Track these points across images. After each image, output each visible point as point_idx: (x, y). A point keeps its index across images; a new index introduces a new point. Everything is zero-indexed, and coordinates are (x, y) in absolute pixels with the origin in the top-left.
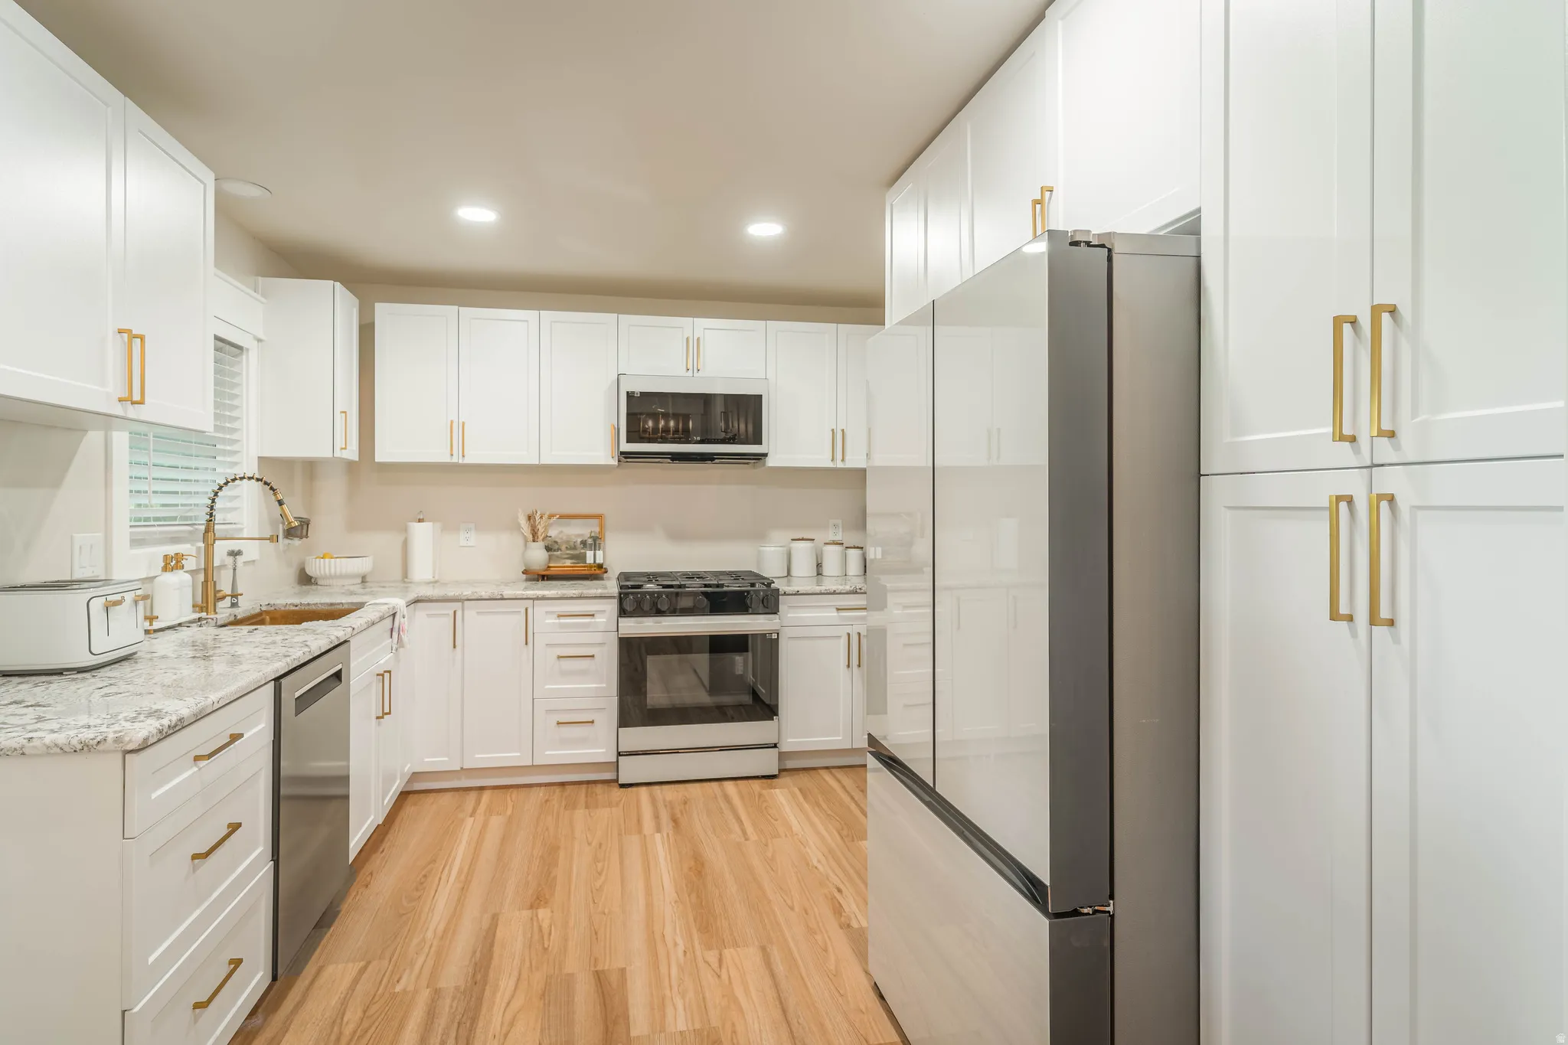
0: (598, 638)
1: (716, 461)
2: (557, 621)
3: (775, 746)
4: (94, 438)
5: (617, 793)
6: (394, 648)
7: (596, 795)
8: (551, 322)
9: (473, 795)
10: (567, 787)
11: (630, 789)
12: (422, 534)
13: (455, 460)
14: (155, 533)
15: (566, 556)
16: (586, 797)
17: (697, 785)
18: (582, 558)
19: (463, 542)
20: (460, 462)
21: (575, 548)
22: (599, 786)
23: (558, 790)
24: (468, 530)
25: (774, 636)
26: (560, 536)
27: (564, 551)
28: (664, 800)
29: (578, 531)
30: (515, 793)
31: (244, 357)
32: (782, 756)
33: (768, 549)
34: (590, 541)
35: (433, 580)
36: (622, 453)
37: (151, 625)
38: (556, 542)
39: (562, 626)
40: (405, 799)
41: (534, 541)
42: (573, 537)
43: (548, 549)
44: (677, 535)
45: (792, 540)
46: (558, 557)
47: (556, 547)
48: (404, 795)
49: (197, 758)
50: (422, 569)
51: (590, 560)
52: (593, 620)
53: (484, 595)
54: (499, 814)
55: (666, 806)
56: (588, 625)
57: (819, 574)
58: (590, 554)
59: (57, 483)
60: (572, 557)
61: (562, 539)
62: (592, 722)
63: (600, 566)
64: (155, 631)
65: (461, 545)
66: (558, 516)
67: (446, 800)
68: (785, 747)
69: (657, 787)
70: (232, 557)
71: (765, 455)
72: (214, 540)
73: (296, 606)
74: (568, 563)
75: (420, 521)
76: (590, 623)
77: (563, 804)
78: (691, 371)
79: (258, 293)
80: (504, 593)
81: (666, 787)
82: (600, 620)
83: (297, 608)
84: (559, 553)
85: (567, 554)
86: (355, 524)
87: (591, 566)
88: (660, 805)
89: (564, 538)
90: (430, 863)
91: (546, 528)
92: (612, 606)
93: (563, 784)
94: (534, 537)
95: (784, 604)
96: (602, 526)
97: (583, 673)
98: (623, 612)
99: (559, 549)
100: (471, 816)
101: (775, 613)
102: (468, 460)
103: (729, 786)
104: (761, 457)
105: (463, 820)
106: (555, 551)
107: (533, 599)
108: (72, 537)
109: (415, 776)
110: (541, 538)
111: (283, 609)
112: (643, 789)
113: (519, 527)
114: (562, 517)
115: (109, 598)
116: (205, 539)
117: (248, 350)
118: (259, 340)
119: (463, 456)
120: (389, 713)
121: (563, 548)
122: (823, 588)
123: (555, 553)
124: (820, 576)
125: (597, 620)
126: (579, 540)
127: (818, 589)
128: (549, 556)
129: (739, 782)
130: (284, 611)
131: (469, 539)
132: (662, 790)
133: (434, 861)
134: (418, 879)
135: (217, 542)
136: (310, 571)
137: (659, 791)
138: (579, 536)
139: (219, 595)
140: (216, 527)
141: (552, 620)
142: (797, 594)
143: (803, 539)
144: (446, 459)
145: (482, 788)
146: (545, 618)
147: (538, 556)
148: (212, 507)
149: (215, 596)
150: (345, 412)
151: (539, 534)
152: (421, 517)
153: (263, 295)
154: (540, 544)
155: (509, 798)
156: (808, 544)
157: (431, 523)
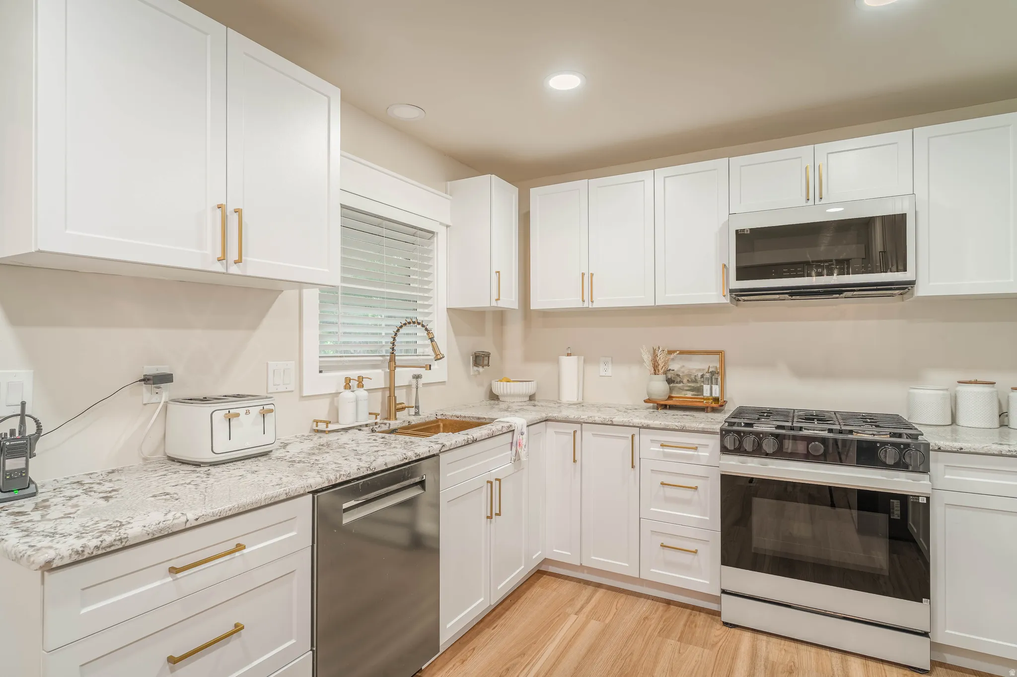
0: (701, 471)
1: (845, 294)
2: (661, 450)
3: (925, 634)
4: (290, 295)
5: (718, 631)
6: (513, 460)
7: (696, 626)
8: (665, 177)
9: (590, 589)
10: (672, 606)
11: (733, 630)
12: (569, 365)
13: (586, 305)
14: (346, 361)
15: (687, 388)
16: (685, 625)
17: (813, 650)
18: (699, 390)
19: (603, 373)
20: (590, 307)
21: (695, 381)
22: (703, 615)
23: (661, 606)
24: (605, 363)
25: (922, 500)
26: (683, 370)
27: (686, 384)
28: (767, 659)
29: (697, 366)
30: (622, 599)
31: (435, 238)
32: (934, 646)
33: (922, 391)
34: (708, 375)
35: (577, 402)
36: (731, 291)
37: (327, 427)
38: (678, 375)
39: (666, 455)
40: (538, 579)
41: (655, 374)
42: (694, 371)
43: (670, 381)
44: (802, 372)
45: (959, 382)
46: (680, 389)
47: (679, 379)
48: (539, 574)
49: (173, 570)
50: (569, 393)
51: (706, 393)
52: (696, 453)
53: (598, 420)
54: (598, 619)
55: (766, 668)
56: (691, 457)
57: (1003, 425)
58: (706, 388)
59: (254, 327)
60: (692, 389)
61: (683, 372)
62: (696, 552)
63: (716, 400)
64: (330, 432)
65: (601, 375)
66: (678, 352)
67: (567, 588)
68: (939, 640)
69: (764, 638)
70: (415, 379)
71: (912, 283)
72: (395, 367)
73: (458, 417)
74: (689, 394)
75: (569, 355)
76: (693, 455)
77: (660, 627)
78: (811, 202)
79: (447, 194)
80: (614, 420)
81: (774, 640)
82: (704, 453)
83: (458, 419)
84: (681, 385)
85: (689, 386)
86: (528, 358)
87: (708, 399)
88: (761, 663)
89: (686, 372)
90: (519, 656)
91: (666, 363)
92: (715, 442)
93: (669, 602)
94: (655, 370)
95: (937, 463)
96: (722, 362)
97: (688, 502)
98: (724, 450)
99: (681, 382)
100: (576, 614)
101: (926, 471)
102: (596, 305)
103: (855, 664)
104: (906, 286)
105: (569, 615)
106: (677, 383)
107: (640, 427)
108: (267, 363)
109: (546, 561)
110: (661, 371)
111: (450, 418)
112: (747, 635)
113: (641, 362)
114: (682, 353)
115: (266, 407)
116: (389, 367)
117: (437, 233)
118: (447, 226)
119: (592, 302)
120: (499, 514)
121: (685, 381)
122: (1005, 449)
123: (677, 385)
124: (1005, 429)
125: (700, 454)
126: (700, 374)
127: (995, 448)
128: (670, 387)
129: (871, 664)
130: (451, 420)
131: (606, 370)
132: (768, 643)
133: (523, 654)
134: (501, 671)
135: (397, 369)
136: (495, 391)
137: (764, 643)
138: (700, 370)
139: (398, 407)
140: (396, 358)
141: (656, 448)
142: (960, 451)
143: (976, 382)
144: (579, 305)
145: (599, 586)
146: (649, 445)
147: (659, 387)
148: (394, 343)
149: (395, 407)
150: (499, 272)
151: (660, 367)
152: (569, 352)
153: (451, 195)
154: (661, 377)
155: (615, 603)
156: (986, 389)
157: (576, 357)
